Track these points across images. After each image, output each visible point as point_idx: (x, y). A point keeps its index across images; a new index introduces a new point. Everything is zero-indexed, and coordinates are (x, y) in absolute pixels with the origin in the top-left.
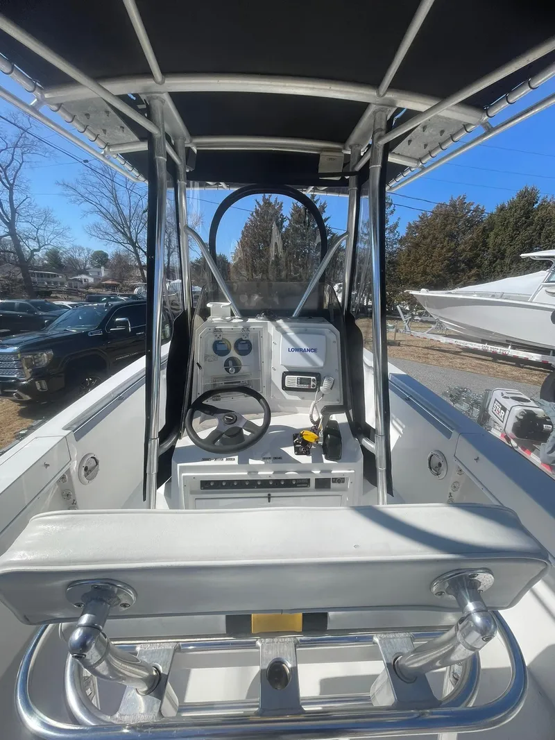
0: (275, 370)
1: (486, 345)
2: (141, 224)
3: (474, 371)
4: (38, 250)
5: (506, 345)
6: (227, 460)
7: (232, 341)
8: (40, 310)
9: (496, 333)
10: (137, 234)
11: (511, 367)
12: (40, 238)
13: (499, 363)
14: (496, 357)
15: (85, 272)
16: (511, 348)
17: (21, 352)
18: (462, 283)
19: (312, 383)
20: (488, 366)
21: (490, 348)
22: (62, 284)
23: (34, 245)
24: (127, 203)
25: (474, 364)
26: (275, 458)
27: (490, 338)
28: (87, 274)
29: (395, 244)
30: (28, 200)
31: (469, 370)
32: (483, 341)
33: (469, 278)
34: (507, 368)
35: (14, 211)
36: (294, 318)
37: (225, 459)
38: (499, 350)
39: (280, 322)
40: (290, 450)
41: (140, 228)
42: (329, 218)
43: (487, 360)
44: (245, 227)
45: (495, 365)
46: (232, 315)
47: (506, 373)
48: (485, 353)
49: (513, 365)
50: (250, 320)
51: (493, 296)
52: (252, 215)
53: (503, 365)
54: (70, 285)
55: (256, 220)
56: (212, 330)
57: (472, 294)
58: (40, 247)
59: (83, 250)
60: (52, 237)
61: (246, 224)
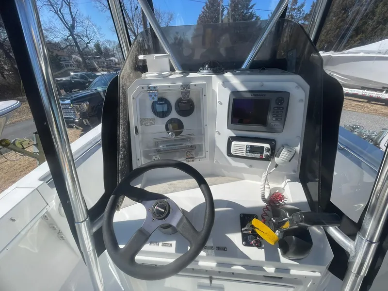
0: (219, 134)
1: (365, 91)
2: (139, 23)
3: (353, 110)
4: (89, 43)
5: (381, 91)
6: (163, 245)
7: (173, 100)
8: (90, 78)
9: (375, 82)
10: (138, 29)
11: (381, 106)
12: (88, 36)
13: (372, 103)
14: (370, 99)
15: (113, 55)
16: (385, 93)
17: (72, 103)
18: (349, 46)
19: (265, 153)
20: (363, 106)
21: (368, 93)
22: (104, 62)
23: (86, 40)
24: (130, 8)
25: (353, 105)
26: (219, 249)
27: (370, 85)
28: (114, 57)
29: (300, 20)
30: (78, 12)
31: (349, 109)
32: (363, 88)
33: (355, 42)
34: (377, 107)
35: (73, 19)
36: (244, 70)
37: (161, 244)
38: (375, 94)
39: (228, 75)
40: (236, 238)
41: (139, 25)
42: (254, 5)
43: (363, 102)
44: (199, 18)
45: (369, 105)
46: (172, 69)
47: (377, 111)
48: (363, 97)
49: (383, 105)
50: (192, 75)
51: (379, 53)
52: (204, 8)
53: (375, 105)
54: (107, 63)
55: (206, 12)
56: (145, 89)
57: (361, 52)
58: (89, 41)
59: (111, 42)
60: (93, 35)
61: (200, 15)
